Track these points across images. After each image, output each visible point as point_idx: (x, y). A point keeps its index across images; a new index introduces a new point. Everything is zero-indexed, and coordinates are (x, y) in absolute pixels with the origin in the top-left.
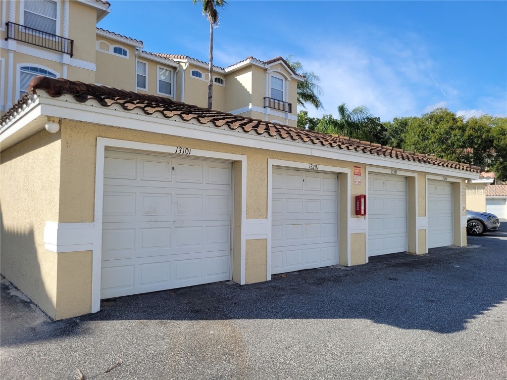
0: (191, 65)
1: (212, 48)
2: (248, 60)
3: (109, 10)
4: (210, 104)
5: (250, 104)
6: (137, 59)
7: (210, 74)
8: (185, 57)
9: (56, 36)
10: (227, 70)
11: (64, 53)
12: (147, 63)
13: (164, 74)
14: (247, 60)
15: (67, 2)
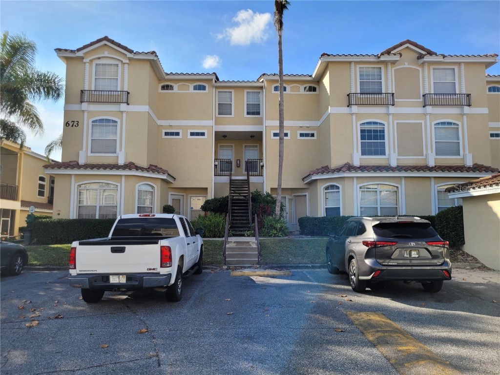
9: (455, 94)
15: (463, 66)
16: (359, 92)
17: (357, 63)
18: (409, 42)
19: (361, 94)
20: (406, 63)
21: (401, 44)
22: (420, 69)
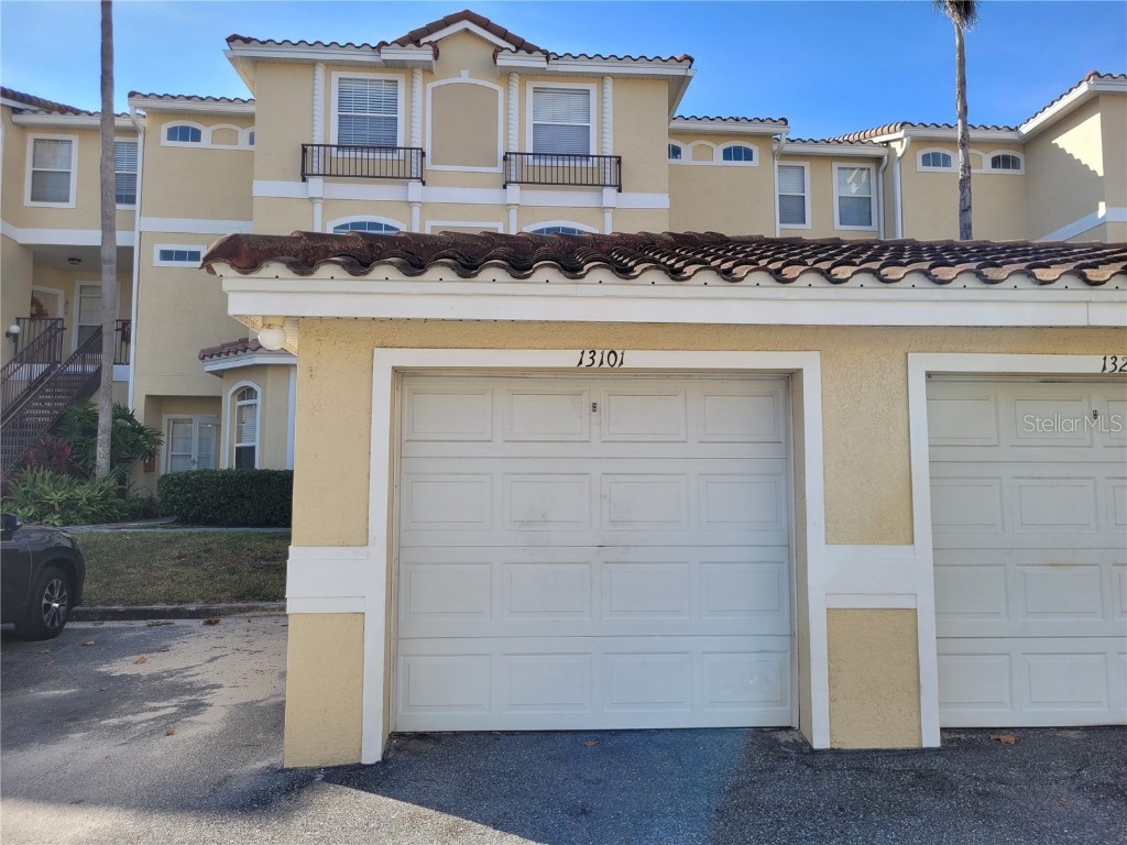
0: (917, 142)
1: (963, 83)
2: (1085, 83)
3: (690, 73)
4: (966, 229)
5: (1102, 205)
6: (776, 162)
7: (960, 151)
8: (899, 125)
9: (588, 156)
10: (1025, 129)
11: (605, 185)
12: (806, 165)
13: (857, 180)
14: (1080, 84)
15: (609, 83)
16: (336, 143)
17: (332, 65)
18: (467, 15)
19: (338, 147)
20: (465, 73)
21: (448, 22)
22: (500, 90)
